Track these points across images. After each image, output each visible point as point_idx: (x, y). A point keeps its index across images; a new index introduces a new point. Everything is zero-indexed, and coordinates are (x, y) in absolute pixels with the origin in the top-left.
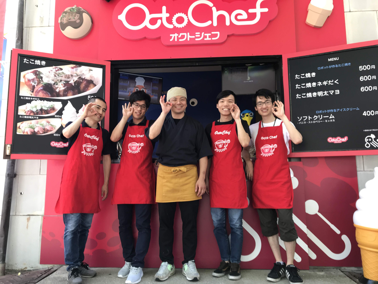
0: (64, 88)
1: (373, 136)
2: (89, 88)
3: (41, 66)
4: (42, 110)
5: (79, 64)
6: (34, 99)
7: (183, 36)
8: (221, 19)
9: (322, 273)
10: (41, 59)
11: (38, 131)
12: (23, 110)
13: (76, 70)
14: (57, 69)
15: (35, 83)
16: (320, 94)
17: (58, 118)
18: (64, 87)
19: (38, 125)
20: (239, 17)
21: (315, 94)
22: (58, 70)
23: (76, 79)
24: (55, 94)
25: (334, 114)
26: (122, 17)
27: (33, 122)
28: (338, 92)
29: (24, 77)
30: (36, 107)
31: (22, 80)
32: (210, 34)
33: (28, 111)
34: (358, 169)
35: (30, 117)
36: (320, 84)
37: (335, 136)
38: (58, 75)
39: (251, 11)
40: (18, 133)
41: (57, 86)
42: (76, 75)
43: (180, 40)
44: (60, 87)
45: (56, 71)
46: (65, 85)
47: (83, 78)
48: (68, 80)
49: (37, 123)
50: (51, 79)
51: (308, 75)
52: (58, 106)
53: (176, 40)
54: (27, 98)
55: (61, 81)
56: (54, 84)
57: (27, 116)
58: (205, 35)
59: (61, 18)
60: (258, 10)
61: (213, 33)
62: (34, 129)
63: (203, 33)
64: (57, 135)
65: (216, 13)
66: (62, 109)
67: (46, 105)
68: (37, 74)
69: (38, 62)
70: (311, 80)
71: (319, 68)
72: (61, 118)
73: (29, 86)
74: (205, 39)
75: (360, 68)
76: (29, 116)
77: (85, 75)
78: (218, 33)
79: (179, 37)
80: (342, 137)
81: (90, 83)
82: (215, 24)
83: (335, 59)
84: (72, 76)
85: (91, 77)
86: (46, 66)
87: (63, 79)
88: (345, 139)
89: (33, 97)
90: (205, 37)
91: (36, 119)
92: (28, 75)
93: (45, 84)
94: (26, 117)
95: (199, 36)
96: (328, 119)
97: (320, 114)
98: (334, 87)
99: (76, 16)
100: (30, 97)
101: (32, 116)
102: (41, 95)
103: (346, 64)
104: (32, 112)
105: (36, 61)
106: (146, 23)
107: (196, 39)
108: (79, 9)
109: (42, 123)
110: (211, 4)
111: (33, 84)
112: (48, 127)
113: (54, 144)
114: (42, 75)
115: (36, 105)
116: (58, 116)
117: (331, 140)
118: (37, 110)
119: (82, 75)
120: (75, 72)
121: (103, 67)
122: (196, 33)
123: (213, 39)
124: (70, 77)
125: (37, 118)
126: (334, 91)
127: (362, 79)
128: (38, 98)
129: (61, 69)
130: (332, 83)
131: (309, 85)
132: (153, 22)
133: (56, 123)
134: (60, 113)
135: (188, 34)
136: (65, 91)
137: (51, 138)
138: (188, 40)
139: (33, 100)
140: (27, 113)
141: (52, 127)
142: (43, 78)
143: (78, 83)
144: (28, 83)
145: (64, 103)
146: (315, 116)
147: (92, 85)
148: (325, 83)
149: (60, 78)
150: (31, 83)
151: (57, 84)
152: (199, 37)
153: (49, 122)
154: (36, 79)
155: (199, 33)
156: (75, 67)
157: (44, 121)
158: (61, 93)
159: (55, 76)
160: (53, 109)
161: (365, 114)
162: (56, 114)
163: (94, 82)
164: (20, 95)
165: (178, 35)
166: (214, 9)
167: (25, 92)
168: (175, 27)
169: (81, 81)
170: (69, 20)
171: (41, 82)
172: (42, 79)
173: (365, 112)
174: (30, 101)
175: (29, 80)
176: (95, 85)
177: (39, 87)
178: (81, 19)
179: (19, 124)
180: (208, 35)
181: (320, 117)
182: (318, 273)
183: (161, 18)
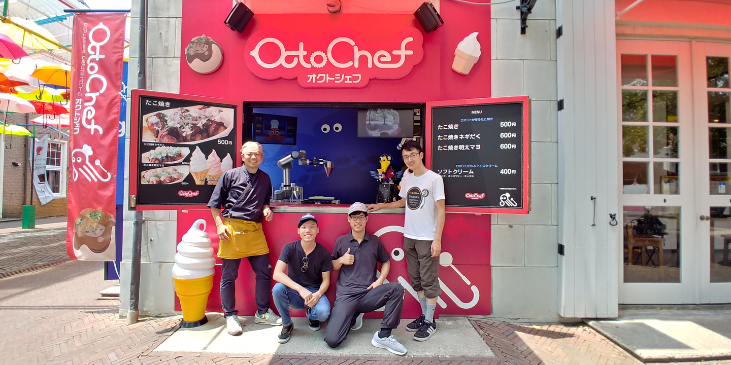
0: (191, 132)
1: (508, 195)
2: (219, 131)
3: (165, 108)
4: (167, 157)
5: (207, 105)
6: (158, 145)
7: (321, 78)
8: (363, 59)
9: (450, 323)
10: (165, 100)
11: (165, 180)
12: (146, 157)
13: (204, 112)
14: (183, 111)
15: (159, 127)
16: (462, 147)
17: (185, 165)
18: (191, 130)
19: (164, 173)
20: (382, 59)
21: (456, 147)
22: (184, 112)
23: (204, 121)
24: (181, 139)
25: (473, 169)
26: (255, 53)
27: (158, 170)
28: (479, 147)
29: (147, 120)
30: (161, 154)
31: (145, 124)
32: (351, 77)
33: (153, 158)
34: (492, 223)
35: (155, 165)
36: (462, 137)
37: (472, 192)
38: (185, 118)
39: (395, 52)
40: (142, 183)
41: (183, 130)
42: (204, 117)
43: (318, 82)
44: (187, 131)
45: (182, 113)
46: (192, 128)
47: (213, 120)
48: (196, 122)
49: (163, 171)
50: (176, 122)
51: (451, 127)
52: (185, 151)
53: (314, 82)
54: (151, 144)
55: (188, 124)
56: (180, 128)
57: (152, 164)
58: (346, 77)
59: (188, 49)
60: (403, 53)
61: (353, 75)
62: (160, 177)
63: (343, 75)
64: (185, 183)
65: (358, 54)
66: (190, 155)
67: (173, 151)
68: (161, 117)
69: (161, 104)
70: (453, 132)
71: (462, 120)
72: (189, 165)
73: (152, 130)
74: (345, 82)
75: (501, 124)
76: (154, 164)
77: (214, 117)
78: (360, 75)
79: (318, 78)
80: (480, 194)
81: (220, 125)
82: (356, 66)
83: (479, 112)
84: (200, 118)
85: (221, 119)
86: (171, 107)
87: (190, 121)
88: (482, 196)
89: (157, 143)
90: (346, 79)
91: (162, 167)
92: (151, 118)
93: (170, 128)
94: (150, 165)
95: (339, 78)
96: (467, 174)
97: (460, 169)
98: (474, 142)
99: (205, 47)
100: (155, 143)
101: (157, 164)
102: (166, 140)
103: (488, 119)
104: (157, 159)
105: (159, 103)
106: (281, 61)
107: (336, 82)
108: (208, 39)
109: (169, 171)
110: (352, 43)
111: (157, 128)
112: (175, 176)
113: (182, 193)
114: (166, 118)
115: (162, 151)
116: (186, 163)
117: (469, 196)
118: (162, 157)
119: (211, 117)
120: (203, 113)
121: (234, 107)
122: (336, 75)
123: (354, 82)
124: (198, 119)
125: (163, 165)
126: (475, 146)
127: (502, 135)
128: (163, 144)
129: (188, 111)
130: (474, 137)
131: (451, 137)
132: (289, 59)
133: (184, 171)
134: (187, 160)
135: (327, 75)
136: (192, 135)
137: (179, 187)
138: (327, 82)
139: (157, 146)
140: (152, 161)
141: (180, 175)
142: (168, 121)
143: (206, 126)
144: (152, 128)
145: (192, 148)
146: (455, 170)
147: (222, 128)
148: (467, 136)
149: (186, 121)
150: (155, 127)
151: (183, 128)
152: (339, 79)
153: (176, 170)
154: (160, 123)
155: (339, 75)
156: (203, 108)
157: (170, 169)
158: (189, 138)
159: (181, 119)
160: (180, 155)
161: (502, 172)
162: (183, 161)
163: (224, 125)
164: (143, 141)
165: (316, 76)
166: (356, 48)
167: (148, 138)
168: (313, 66)
169: (210, 123)
170: (197, 52)
171: (166, 126)
172: (166, 123)
173: (502, 170)
174: (154, 148)
175: (152, 125)
176: (226, 128)
177: (164, 132)
178: (210, 50)
179: (143, 173)
180: (348, 77)
181: (460, 172)
182: (446, 323)
183: (298, 56)
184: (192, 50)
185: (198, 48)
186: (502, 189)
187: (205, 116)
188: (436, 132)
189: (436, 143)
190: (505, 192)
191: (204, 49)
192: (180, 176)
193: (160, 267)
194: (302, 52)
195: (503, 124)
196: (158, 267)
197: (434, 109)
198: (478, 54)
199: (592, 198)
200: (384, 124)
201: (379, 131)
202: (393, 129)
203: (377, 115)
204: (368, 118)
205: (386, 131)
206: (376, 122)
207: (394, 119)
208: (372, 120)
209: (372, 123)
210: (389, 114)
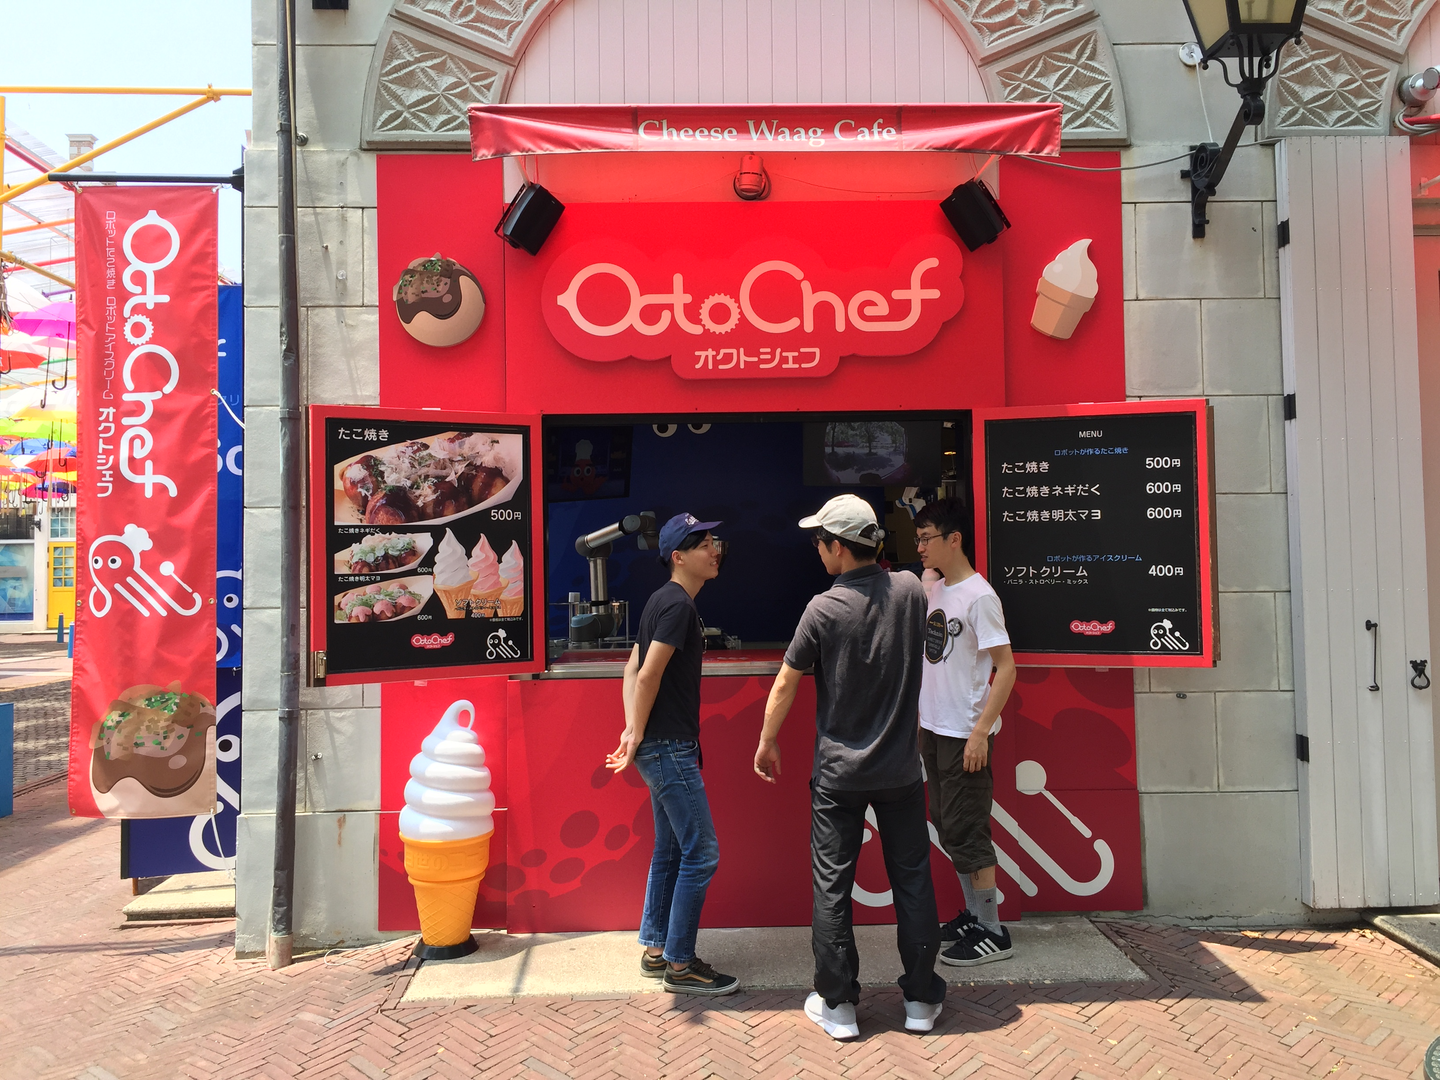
0: (434, 497)
1: (1167, 624)
2: (493, 490)
3: (379, 444)
4: (386, 556)
5: (466, 429)
6: (367, 530)
7: (728, 358)
8: (824, 312)
9: (1047, 928)
10: (377, 425)
11: (382, 612)
12: (345, 560)
13: (460, 446)
14: (415, 448)
15: (367, 490)
16: (1058, 515)
17: (424, 574)
18: (435, 492)
19: (382, 597)
20: (869, 311)
21: (1046, 514)
22: (419, 450)
23: (461, 468)
24: (415, 513)
25: (1086, 567)
26: (568, 300)
27: (369, 589)
28: (1097, 514)
29: (342, 476)
30: (373, 550)
31: (338, 485)
32: (796, 354)
33: (356, 563)
34: (1137, 688)
35: (362, 578)
36: (1058, 490)
37: (1087, 619)
38: (420, 464)
39: (897, 295)
40: (336, 621)
41: (418, 492)
42: (460, 458)
43: (721, 367)
44: (426, 494)
45: (414, 452)
46: (436, 487)
47: (478, 464)
48: (444, 472)
49: (379, 592)
50: (403, 474)
51: (1032, 467)
52: (424, 542)
53: (710, 367)
54: (352, 531)
55: (427, 477)
56: (411, 487)
57: (355, 575)
58: (784, 354)
59: (400, 288)
60: (916, 294)
61: (802, 350)
62: (372, 607)
63: (779, 350)
64: (425, 617)
65: (810, 299)
66: (434, 551)
67: (397, 542)
68: (371, 465)
69: (371, 435)
70: (1037, 479)
71: (1058, 453)
72: (431, 573)
73: (354, 497)
74: (784, 366)
75: (1147, 463)
76: (359, 575)
77: (481, 456)
78: (817, 351)
79: (719, 358)
80: (1103, 622)
81: (495, 475)
82: (809, 327)
83: (1095, 434)
84: (452, 461)
85: (496, 459)
86: (391, 441)
87: (432, 471)
88: (1108, 627)
89: (365, 527)
90: (784, 360)
91: (375, 582)
92: (350, 469)
93: (390, 491)
94: (352, 579)
95: (769, 357)
96: (1073, 577)
97: (1056, 565)
98: (1089, 502)
99: (442, 284)
100: (359, 527)
101: (365, 575)
102: (382, 519)
103: (1118, 451)
104: (365, 564)
105: (366, 432)
106: (632, 319)
107: (762, 366)
108: (450, 265)
109: (390, 590)
110: (798, 274)
111: (364, 492)
112: (403, 601)
113: (419, 641)
114: (382, 468)
115: (374, 545)
116: (425, 570)
117: (1078, 627)
118: (376, 559)
119: (475, 458)
120: (458, 450)
121: (524, 431)
122: (762, 350)
123: (803, 366)
124: (448, 464)
125: (379, 578)
126: (1090, 513)
127: (1151, 489)
128: (376, 527)
129: (426, 447)
130: (1085, 491)
131: (1032, 491)
132: (650, 314)
133: (422, 587)
134: (429, 561)
135: (742, 350)
136: (437, 503)
137: (413, 626)
138: (742, 366)
139: (365, 534)
140: (355, 568)
141: (414, 597)
142: (386, 475)
143: (466, 479)
144: (353, 492)
145: (438, 534)
146: (1044, 569)
147: (499, 482)
148: (1070, 490)
149: (424, 471)
150: (360, 490)
151: (418, 488)
152: (770, 361)
153: (404, 587)
154: (369, 480)
155: (769, 350)
156: (457, 438)
157: (392, 586)
158: (429, 510)
159: (413, 466)
160: (412, 552)
161: (1153, 571)
162: (420, 565)
163: (503, 473)
164: (336, 523)
165: (714, 353)
166: (806, 286)
167: (346, 515)
168: (706, 331)
169: (474, 472)
170: (423, 295)
171: (382, 486)
172: (383, 478)
173: (1154, 567)
174: (358, 538)
175: (354, 484)
176: (507, 481)
177: (377, 500)
178: (456, 290)
179: (338, 598)
180: (790, 355)
181: (1056, 572)
182: (1039, 927)
183: (670, 307)
184: (410, 290)
185: (426, 286)
186: (1153, 610)
187: (462, 455)
188: (996, 480)
189: (997, 504)
190: (1160, 617)
191: (440, 289)
192: (413, 601)
193: (341, 822)
194: (679, 298)
195: (1151, 463)
196: (336, 825)
197: (991, 425)
198: (1091, 290)
199: (1370, 626)
200: (870, 453)
201: (858, 471)
202: (892, 466)
203: (851, 432)
204: (829, 439)
205: (874, 471)
206: (851, 450)
207: (894, 442)
208: (841, 445)
209: (840, 450)
210: (882, 429)
